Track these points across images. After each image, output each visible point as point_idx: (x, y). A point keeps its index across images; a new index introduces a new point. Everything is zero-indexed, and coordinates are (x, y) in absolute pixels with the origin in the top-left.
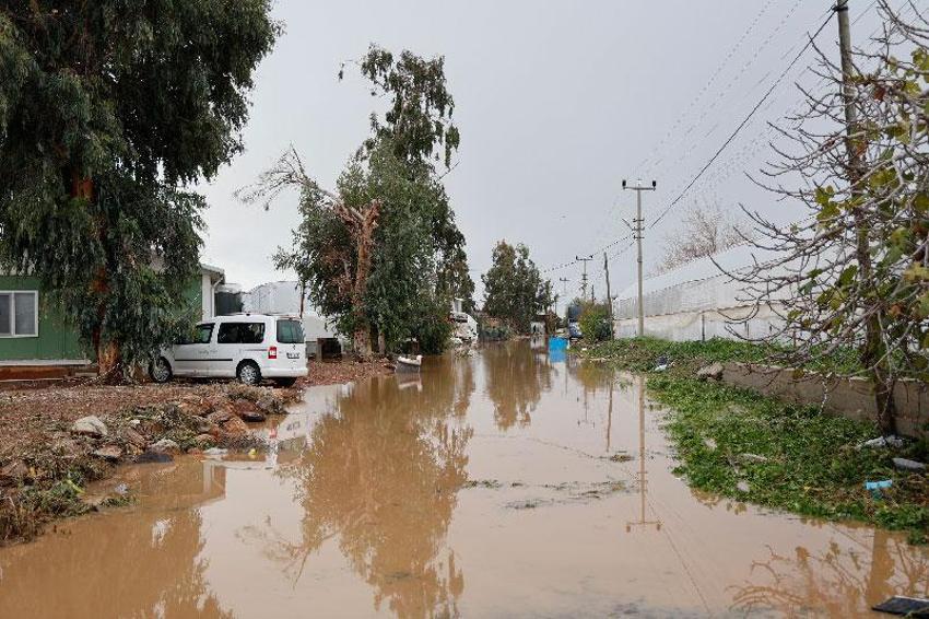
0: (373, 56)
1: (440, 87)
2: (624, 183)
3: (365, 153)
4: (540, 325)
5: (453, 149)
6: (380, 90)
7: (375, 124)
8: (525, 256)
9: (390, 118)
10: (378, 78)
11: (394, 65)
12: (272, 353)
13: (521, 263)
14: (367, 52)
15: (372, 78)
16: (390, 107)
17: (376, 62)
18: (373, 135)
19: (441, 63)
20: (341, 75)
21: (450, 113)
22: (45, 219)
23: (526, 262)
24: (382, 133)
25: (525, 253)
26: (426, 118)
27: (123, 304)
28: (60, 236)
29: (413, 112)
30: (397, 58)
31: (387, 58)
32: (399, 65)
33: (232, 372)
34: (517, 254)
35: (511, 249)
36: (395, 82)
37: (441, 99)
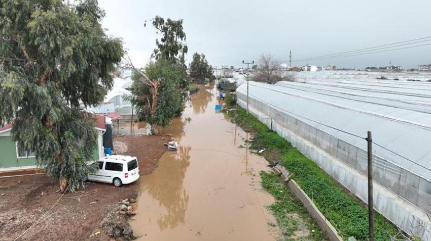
0: (157, 19)
1: (181, 31)
2: (243, 62)
3: (154, 55)
4: (208, 79)
5: (185, 54)
6: (159, 32)
7: (157, 43)
8: (204, 58)
9: (163, 40)
10: (158, 27)
11: (165, 24)
12: (126, 175)
13: (202, 60)
14: (155, 17)
15: (157, 27)
16: (163, 37)
17: (158, 21)
18: (157, 47)
19: (182, 22)
20: (145, 25)
21: (185, 39)
22: (35, 139)
23: (204, 60)
24: (160, 46)
25: (204, 57)
26: (176, 42)
27: (68, 166)
28: (41, 145)
29: (171, 40)
30: (166, 21)
31: (162, 21)
32: (166, 24)
33: (111, 181)
34: (201, 57)
35: (200, 56)
36: (165, 30)
37: (181, 35)
